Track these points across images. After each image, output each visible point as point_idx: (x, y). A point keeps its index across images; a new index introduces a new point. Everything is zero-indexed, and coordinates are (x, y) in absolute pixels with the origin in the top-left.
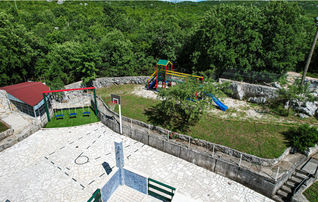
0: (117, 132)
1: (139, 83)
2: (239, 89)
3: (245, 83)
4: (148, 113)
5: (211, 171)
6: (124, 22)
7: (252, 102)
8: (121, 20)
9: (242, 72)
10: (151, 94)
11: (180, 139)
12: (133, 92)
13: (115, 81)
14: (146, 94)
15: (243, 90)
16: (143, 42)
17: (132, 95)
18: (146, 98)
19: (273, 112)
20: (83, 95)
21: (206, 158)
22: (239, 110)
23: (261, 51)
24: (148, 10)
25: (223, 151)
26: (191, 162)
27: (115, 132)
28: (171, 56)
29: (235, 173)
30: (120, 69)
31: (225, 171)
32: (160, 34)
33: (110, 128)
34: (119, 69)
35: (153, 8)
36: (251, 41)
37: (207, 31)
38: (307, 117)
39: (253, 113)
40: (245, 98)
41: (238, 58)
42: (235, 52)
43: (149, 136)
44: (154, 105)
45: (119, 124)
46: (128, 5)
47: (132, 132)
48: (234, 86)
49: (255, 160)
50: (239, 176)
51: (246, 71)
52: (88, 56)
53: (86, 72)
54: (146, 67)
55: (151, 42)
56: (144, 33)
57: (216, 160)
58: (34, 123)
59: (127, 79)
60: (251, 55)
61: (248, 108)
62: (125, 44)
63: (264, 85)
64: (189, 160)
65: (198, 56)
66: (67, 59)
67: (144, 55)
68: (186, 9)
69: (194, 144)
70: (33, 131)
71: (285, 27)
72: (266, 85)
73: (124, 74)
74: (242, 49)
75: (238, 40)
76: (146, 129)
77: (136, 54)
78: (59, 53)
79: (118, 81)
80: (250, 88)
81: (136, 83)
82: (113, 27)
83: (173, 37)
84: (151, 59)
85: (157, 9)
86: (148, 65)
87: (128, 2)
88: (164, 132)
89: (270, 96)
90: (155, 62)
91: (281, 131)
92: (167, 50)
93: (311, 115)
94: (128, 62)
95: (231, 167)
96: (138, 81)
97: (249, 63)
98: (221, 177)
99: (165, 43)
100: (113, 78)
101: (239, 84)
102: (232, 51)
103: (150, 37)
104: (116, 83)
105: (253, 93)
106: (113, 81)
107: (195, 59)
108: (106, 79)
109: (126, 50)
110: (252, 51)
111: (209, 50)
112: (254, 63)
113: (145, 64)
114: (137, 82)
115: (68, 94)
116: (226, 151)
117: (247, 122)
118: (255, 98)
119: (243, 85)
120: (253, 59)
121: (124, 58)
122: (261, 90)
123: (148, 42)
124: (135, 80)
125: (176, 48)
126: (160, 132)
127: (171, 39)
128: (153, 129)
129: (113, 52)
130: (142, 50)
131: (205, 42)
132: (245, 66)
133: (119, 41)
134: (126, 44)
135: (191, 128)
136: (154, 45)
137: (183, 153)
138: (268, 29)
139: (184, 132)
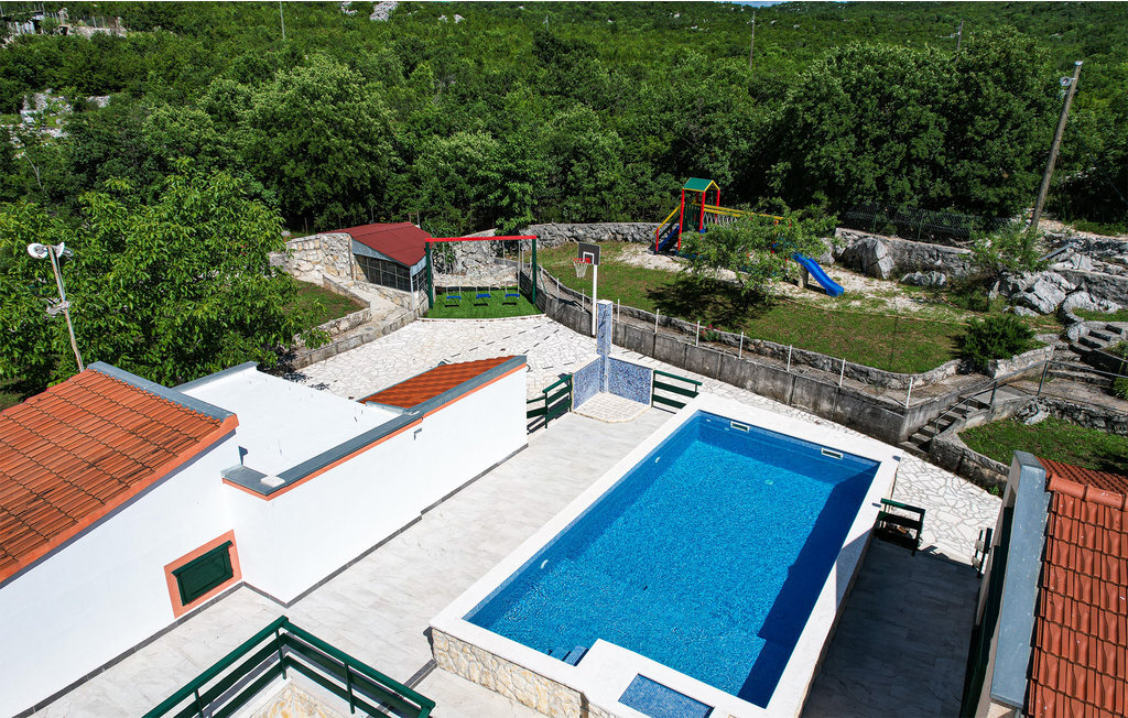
0: (583, 333)
1: (634, 240)
2: (881, 251)
3: (898, 240)
4: (653, 295)
5: (784, 403)
6: (596, 82)
7: (911, 283)
8: (590, 77)
9: (892, 213)
10: (662, 262)
11: (724, 342)
12: (621, 259)
13: (575, 234)
14: (651, 261)
15: (894, 255)
16: (650, 139)
17: (617, 263)
18: (653, 268)
19: (953, 303)
20: (496, 262)
21: (775, 374)
22: (870, 296)
23: (941, 160)
24: (664, 36)
25: (812, 363)
26: (743, 387)
27: (580, 332)
28: (719, 172)
29: (831, 401)
30: (588, 202)
31: (812, 400)
32: (694, 116)
33: (567, 325)
34: (586, 204)
35: (683, 26)
36: (916, 135)
37: (808, 109)
38: (1034, 314)
39: (903, 303)
40: (895, 275)
41: (883, 177)
42: (875, 161)
43: (655, 337)
44: (672, 281)
45: (591, 314)
46: (595, 18)
47: (618, 329)
48: (869, 245)
49: (874, 376)
50: (839, 409)
51: (903, 209)
52: (519, 167)
53: (511, 204)
54: (655, 199)
55: (669, 137)
56: (651, 113)
57: (795, 377)
58: (406, 305)
59: (604, 230)
60: (918, 171)
61: (895, 294)
62: (604, 142)
63: (950, 244)
64: (739, 384)
65: (784, 172)
66: (462, 172)
67: (649, 172)
68: (797, 29)
69: (752, 351)
70: (405, 320)
71: (999, 100)
72: (955, 246)
73: (598, 215)
74: (895, 155)
75: (884, 132)
76: (651, 325)
77: (629, 166)
78: (445, 159)
79: (581, 232)
80: (910, 252)
81: (626, 240)
82: (568, 96)
83: (727, 126)
84: (667, 179)
85: (694, 31)
86: (660, 196)
87: (595, 6)
88: (688, 328)
89: (958, 271)
90: (677, 187)
91: (952, 334)
92: (710, 157)
93: (1047, 312)
94: (611, 186)
95: (823, 389)
96: (632, 235)
97: (912, 188)
98: (803, 413)
99: (707, 140)
100: (570, 226)
101: (884, 242)
102: (867, 161)
103: (669, 125)
104: (576, 238)
105: (918, 262)
106: (569, 234)
107: (778, 180)
108: (552, 227)
109: (607, 156)
110: (918, 159)
111: (809, 157)
112: (925, 190)
113: (652, 193)
114: (629, 237)
115: (463, 259)
116: (817, 362)
117: (882, 315)
118: (919, 274)
119: (893, 245)
120: (922, 180)
121: (600, 175)
122: (938, 256)
123: (662, 139)
124: (626, 232)
125: (735, 154)
126: (681, 330)
127: (722, 129)
128: (666, 324)
129: (573, 161)
130: (645, 158)
131: (802, 136)
132: (900, 198)
133: (590, 132)
134: (607, 140)
135: (750, 322)
136: (678, 145)
137: (727, 368)
138: (959, 104)
139: (734, 328)
